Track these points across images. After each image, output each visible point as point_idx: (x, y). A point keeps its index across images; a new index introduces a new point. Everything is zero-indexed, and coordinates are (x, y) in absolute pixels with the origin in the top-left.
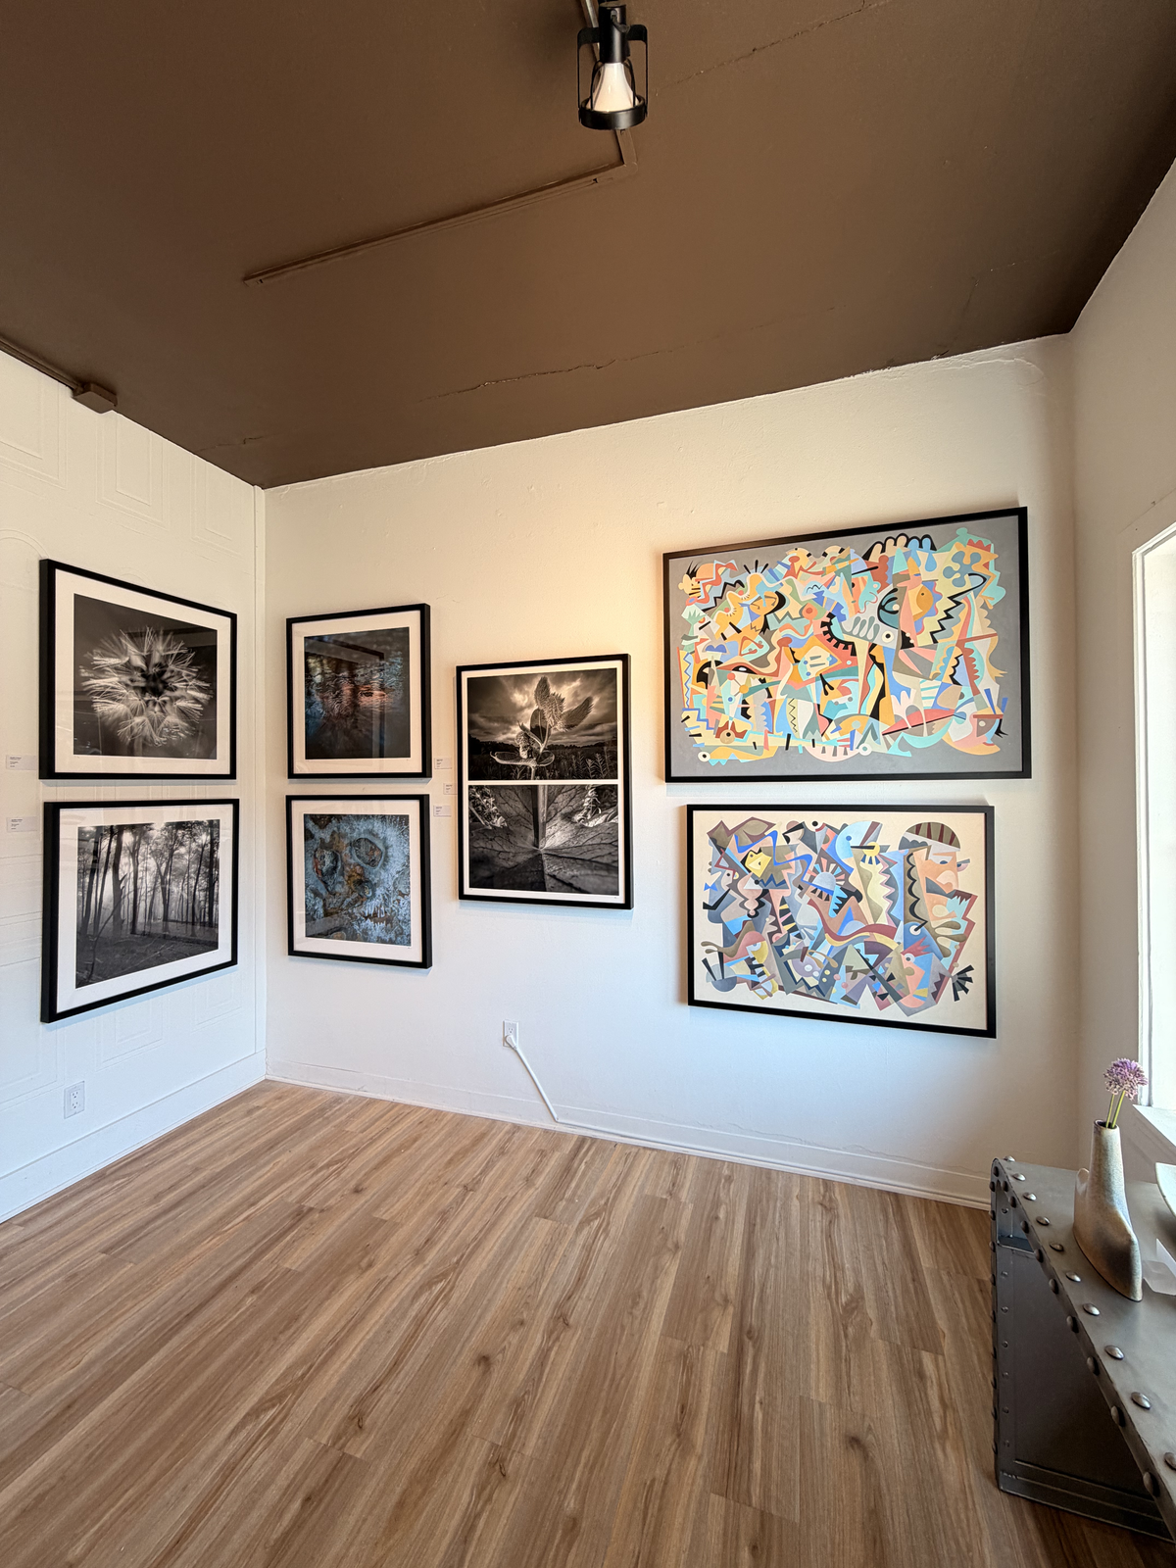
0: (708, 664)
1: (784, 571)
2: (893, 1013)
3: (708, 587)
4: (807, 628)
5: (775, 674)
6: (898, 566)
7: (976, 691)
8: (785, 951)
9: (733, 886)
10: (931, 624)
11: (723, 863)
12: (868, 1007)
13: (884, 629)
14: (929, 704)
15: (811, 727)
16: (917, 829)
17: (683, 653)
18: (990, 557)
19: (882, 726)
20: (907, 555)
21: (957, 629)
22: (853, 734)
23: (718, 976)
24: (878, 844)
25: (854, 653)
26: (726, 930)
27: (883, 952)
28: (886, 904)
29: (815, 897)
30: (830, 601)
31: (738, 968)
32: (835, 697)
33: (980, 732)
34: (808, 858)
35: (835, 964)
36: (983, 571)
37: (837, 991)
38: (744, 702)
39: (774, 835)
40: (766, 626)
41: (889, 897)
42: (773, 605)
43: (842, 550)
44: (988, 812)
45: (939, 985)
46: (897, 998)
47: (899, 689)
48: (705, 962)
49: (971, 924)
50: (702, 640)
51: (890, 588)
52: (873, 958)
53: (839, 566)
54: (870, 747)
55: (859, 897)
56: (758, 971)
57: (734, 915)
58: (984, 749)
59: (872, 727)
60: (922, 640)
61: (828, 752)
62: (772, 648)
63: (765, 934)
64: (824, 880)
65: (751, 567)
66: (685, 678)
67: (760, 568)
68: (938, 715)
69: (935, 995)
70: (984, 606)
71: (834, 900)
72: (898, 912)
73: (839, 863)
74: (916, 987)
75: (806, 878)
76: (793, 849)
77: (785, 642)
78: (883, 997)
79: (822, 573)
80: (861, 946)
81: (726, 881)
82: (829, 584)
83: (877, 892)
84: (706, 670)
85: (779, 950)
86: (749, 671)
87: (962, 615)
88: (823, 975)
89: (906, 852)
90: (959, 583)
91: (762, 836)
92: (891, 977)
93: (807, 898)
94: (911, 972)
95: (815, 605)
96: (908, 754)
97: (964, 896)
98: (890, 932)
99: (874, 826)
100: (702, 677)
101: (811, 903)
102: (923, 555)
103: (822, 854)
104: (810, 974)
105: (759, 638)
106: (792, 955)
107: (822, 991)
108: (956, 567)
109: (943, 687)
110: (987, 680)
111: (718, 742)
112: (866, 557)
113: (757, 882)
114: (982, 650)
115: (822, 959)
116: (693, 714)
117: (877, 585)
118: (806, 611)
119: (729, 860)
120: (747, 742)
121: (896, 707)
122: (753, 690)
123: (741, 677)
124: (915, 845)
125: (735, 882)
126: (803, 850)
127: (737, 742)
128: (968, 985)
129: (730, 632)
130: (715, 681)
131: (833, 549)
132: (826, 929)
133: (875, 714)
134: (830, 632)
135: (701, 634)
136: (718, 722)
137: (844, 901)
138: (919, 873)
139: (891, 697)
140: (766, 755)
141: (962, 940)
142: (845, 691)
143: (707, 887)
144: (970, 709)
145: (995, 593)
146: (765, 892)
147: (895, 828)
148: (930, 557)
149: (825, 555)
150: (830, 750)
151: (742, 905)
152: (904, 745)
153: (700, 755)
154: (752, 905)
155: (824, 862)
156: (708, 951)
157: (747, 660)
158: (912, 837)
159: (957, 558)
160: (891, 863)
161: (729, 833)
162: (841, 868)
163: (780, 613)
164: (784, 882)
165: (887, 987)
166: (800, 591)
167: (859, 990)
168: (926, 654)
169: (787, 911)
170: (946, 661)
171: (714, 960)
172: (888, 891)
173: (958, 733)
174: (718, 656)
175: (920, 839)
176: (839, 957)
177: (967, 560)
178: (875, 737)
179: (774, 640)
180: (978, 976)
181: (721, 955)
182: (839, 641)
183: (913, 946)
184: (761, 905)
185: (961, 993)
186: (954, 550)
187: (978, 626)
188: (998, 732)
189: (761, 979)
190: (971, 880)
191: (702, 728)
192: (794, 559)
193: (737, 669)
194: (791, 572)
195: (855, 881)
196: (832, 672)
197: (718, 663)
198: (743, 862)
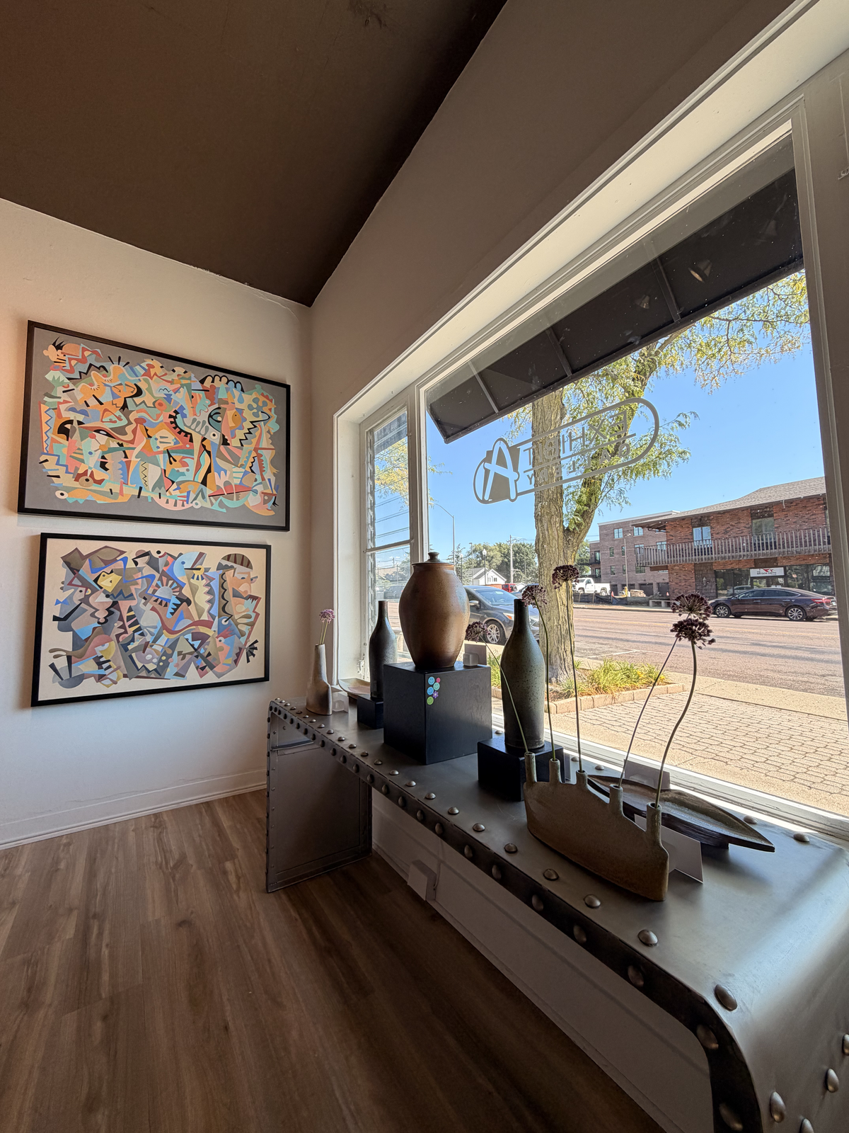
0: (71, 422)
1: (142, 372)
2: (210, 678)
3: (73, 363)
4: (158, 416)
5: (132, 442)
6: (222, 394)
7: (263, 479)
8: (130, 647)
9: (85, 600)
10: (240, 434)
11: (76, 582)
12: (193, 677)
13: (212, 431)
14: (237, 482)
15: (158, 484)
16: (228, 558)
17: (44, 408)
18: (272, 405)
19: (208, 491)
20: (227, 390)
21: (254, 441)
22: (189, 493)
23: (65, 675)
24: (203, 567)
25: (191, 440)
26: (75, 636)
27: (203, 638)
28: (207, 606)
29: (157, 605)
30: (176, 403)
31: (88, 666)
32: (177, 466)
33: (265, 502)
34: (153, 577)
35: (169, 651)
36: (268, 412)
37: (171, 670)
38: (103, 457)
39: (125, 560)
40: (125, 406)
41: (209, 601)
42: (132, 392)
43: (185, 372)
44: (268, 548)
45: (238, 655)
46: (212, 667)
47: (219, 470)
48: (52, 666)
49: (258, 615)
50: (65, 402)
51: (216, 406)
52: (197, 644)
53: (184, 382)
54: (200, 503)
55: (189, 602)
56: (105, 666)
57: (84, 625)
58: (266, 513)
59: (201, 491)
60: (234, 443)
61: (170, 503)
62: (130, 423)
63: (113, 636)
64: (163, 592)
65: (115, 359)
66: (45, 428)
67: (122, 363)
68: (242, 489)
69: (236, 662)
70: (269, 432)
71: (171, 606)
72: (215, 611)
73: (175, 580)
74: (224, 659)
75: (150, 591)
76: (140, 570)
77: (140, 421)
78: (203, 668)
79: (171, 382)
80: (189, 636)
81: (78, 597)
82: (176, 391)
83: (202, 599)
84: (68, 426)
85: (124, 647)
86: (108, 435)
87: (257, 434)
88: (160, 660)
89: (221, 572)
90: (256, 415)
91: (115, 560)
92: (209, 654)
93: (149, 606)
94: (221, 649)
95: (165, 402)
96: (224, 510)
97: (254, 598)
98: (208, 624)
99: (201, 554)
100: (63, 430)
101: (153, 609)
102: (237, 393)
103: (163, 574)
104: (150, 661)
105: (118, 413)
106: (135, 650)
107: (159, 673)
108: (255, 405)
109: (245, 473)
110: (269, 474)
111: (76, 484)
112: (202, 382)
113: (107, 596)
114: (267, 456)
115: (160, 649)
116: (53, 460)
117: (208, 402)
118: (157, 404)
119: (82, 579)
120: (105, 487)
121: (218, 480)
122: (112, 450)
123: (102, 438)
124: (227, 567)
125: (87, 597)
126: (148, 571)
127: (95, 487)
128: (255, 652)
129: (92, 402)
130: (76, 436)
131: (180, 369)
132: (164, 627)
133: (204, 482)
134: (175, 422)
135: (65, 397)
136: (77, 469)
137: (178, 606)
138: (228, 585)
139: (214, 474)
140: (120, 500)
141: (252, 625)
142: (185, 464)
143: (58, 602)
144: (260, 488)
145: (274, 426)
146: (115, 604)
147: (214, 556)
148: (240, 396)
149: (174, 371)
150: (172, 502)
151: (93, 615)
152: (221, 505)
153: (58, 494)
154: (101, 615)
155: (165, 579)
156: (56, 657)
157: (108, 426)
158: (225, 563)
159: (255, 400)
160: (212, 579)
161: (84, 558)
162: (177, 583)
163: (138, 400)
164: (132, 595)
165: (206, 661)
166: (155, 389)
167: (186, 668)
168: (236, 451)
169: (133, 616)
170: (248, 458)
171: (62, 663)
172: (208, 597)
173: (253, 501)
174: (81, 418)
175: (230, 564)
176: (173, 646)
177: (260, 404)
178: (204, 497)
179: (132, 417)
180: (260, 646)
181: (69, 658)
182: (181, 431)
183: (224, 632)
184: (111, 613)
185: (251, 658)
186: (254, 396)
187: (265, 442)
188: (274, 503)
189: (107, 672)
190: (258, 589)
191: (61, 471)
192: (151, 366)
193: (98, 431)
194: (147, 373)
195: (186, 592)
196: (177, 450)
197: (80, 423)
198: (96, 581)
